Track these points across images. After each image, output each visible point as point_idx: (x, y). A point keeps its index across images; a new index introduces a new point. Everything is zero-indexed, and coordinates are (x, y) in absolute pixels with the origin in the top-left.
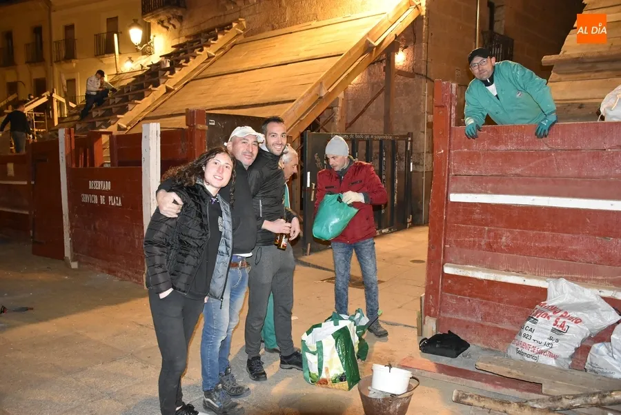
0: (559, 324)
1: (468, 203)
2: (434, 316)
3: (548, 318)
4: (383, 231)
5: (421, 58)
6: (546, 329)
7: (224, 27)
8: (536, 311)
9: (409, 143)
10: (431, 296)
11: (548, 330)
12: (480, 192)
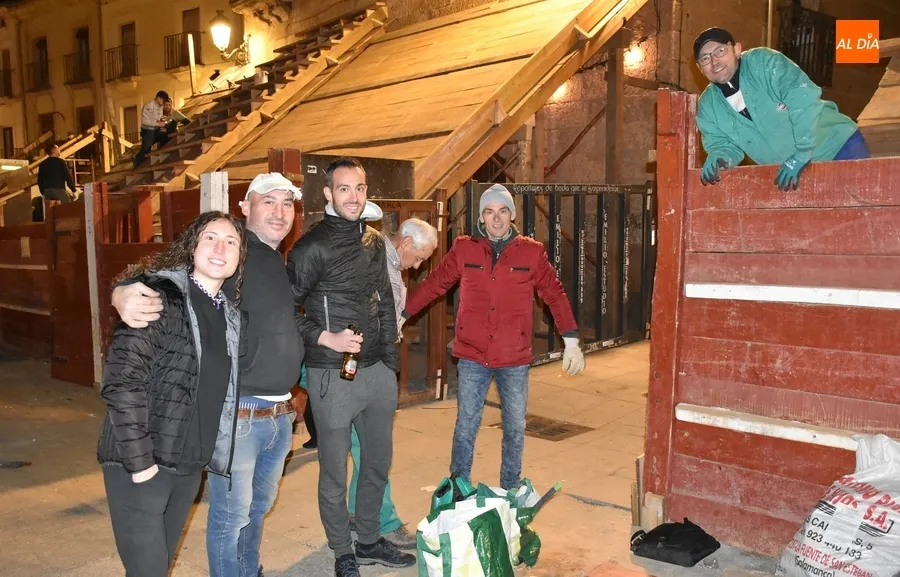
0: (875, 516)
1: (717, 300)
2: (660, 492)
3: (855, 504)
4: (605, 344)
5: (669, 55)
6: (851, 525)
7: (355, 17)
8: (832, 491)
9: (649, 197)
10: (655, 458)
11: (854, 526)
12: (737, 282)
